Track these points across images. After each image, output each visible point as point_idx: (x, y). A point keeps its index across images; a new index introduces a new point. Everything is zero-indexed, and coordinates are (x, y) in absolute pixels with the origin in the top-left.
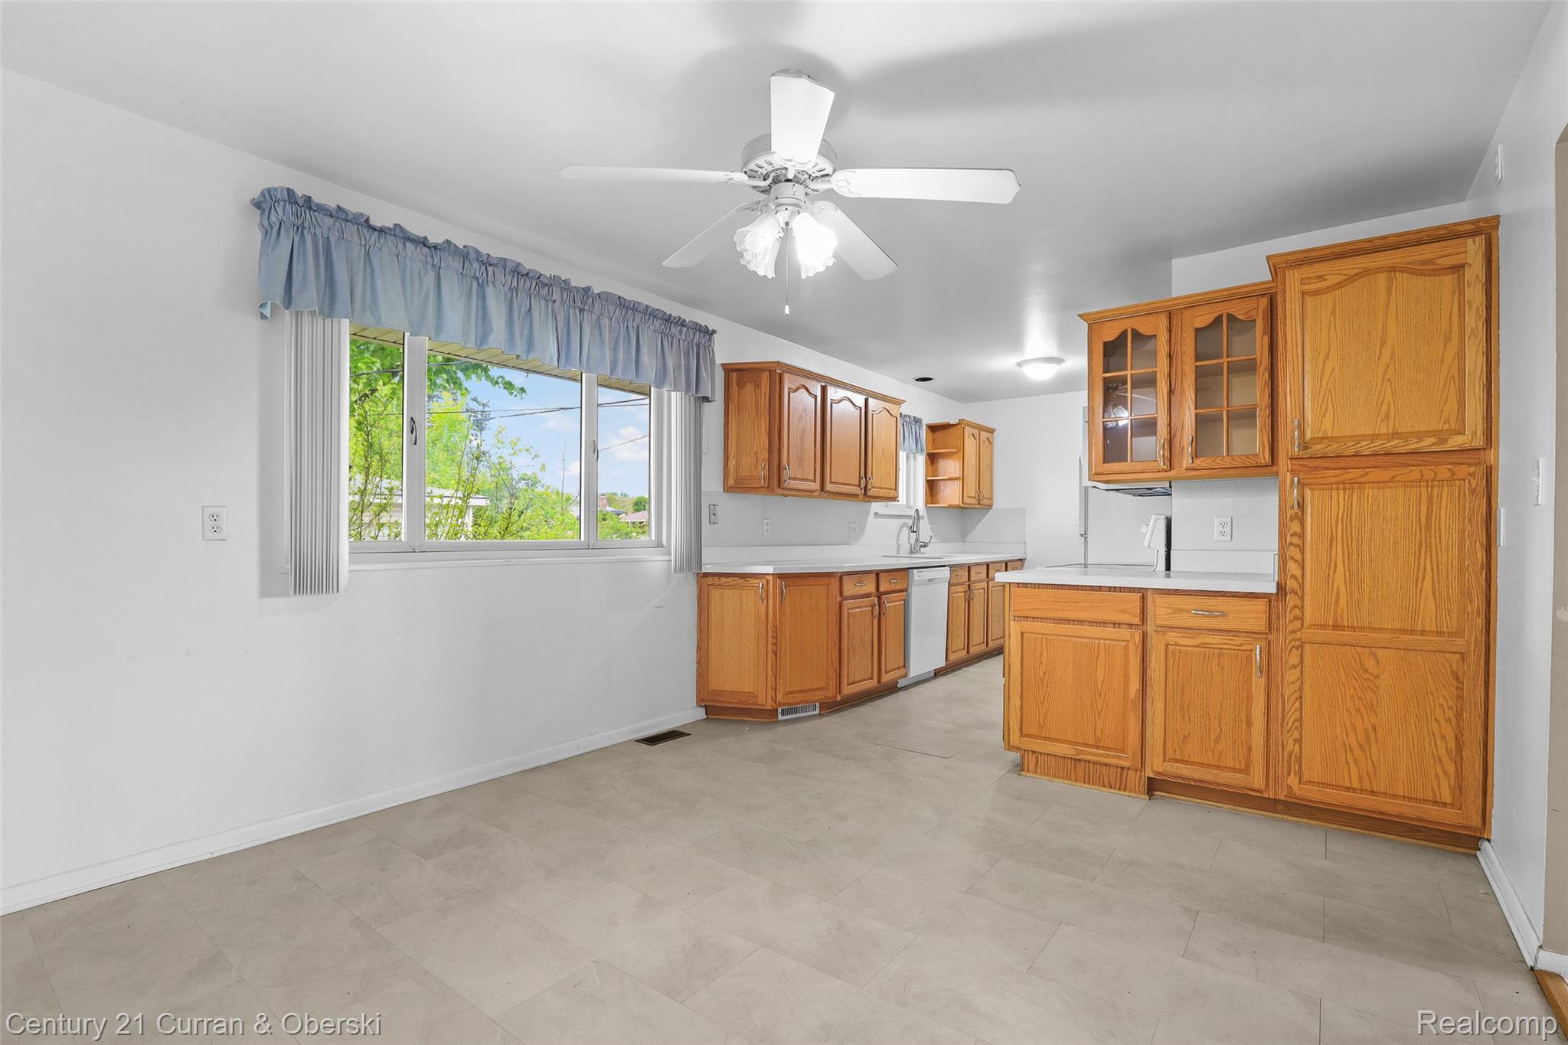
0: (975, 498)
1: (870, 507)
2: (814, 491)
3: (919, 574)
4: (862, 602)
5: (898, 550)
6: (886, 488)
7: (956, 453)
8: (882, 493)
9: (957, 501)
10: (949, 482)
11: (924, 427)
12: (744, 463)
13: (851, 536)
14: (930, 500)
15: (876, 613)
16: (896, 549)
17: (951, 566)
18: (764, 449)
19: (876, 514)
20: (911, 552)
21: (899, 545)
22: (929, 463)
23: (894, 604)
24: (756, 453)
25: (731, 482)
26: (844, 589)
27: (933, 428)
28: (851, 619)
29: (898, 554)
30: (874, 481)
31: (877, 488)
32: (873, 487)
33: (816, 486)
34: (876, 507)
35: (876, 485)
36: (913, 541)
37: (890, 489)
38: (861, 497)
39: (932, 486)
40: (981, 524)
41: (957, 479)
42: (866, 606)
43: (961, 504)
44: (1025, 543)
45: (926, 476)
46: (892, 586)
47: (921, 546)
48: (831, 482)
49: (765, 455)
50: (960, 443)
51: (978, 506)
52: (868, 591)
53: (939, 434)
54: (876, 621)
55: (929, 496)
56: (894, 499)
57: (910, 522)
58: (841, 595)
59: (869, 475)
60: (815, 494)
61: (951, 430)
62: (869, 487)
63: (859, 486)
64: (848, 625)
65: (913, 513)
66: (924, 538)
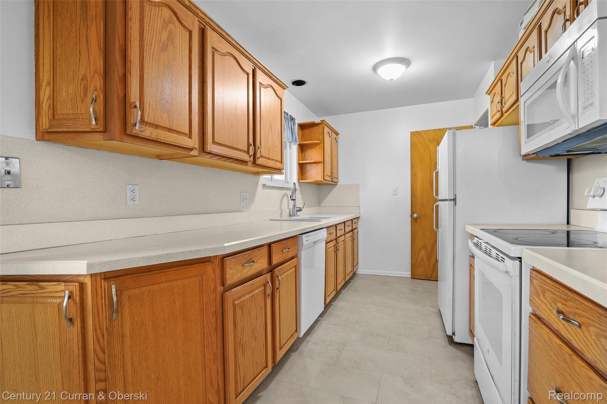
0: (330, 177)
1: (260, 178)
2: (191, 149)
3: (307, 238)
4: (253, 284)
5: (281, 214)
6: (273, 160)
7: (319, 144)
8: (270, 164)
9: (319, 178)
10: (314, 165)
11: (297, 126)
12: (64, 93)
13: (242, 203)
14: (301, 177)
15: (269, 292)
16: (279, 213)
17: (326, 228)
18: (96, 72)
19: (264, 185)
20: (290, 215)
21: (282, 210)
22: (300, 152)
23: (286, 274)
24: (84, 78)
25: (45, 123)
26: (228, 276)
27: (303, 127)
28: (238, 312)
29: (281, 217)
30: (263, 151)
31: (265, 158)
32: (262, 157)
33: (194, 142)
34: (265, 178)
35: (264, 155)
36: (291, 207)
37: (277, 161)
38: (250, 163)
39: (302, 167)
40: (331, 194)
41: (319, 163)
42: (257, 288)
43: (323, 180)
44: (359, 207)
45: (299, 160)
46: (284, 255)
47: (297, 211)
48: (214, 142)
49: (98, 82)
50: (321, 137)
51: (331, 183)
52: (259, 269)
53: (307, 131)
54: (269, 301)
55: (300, 175)
56: (279, 171)
57: (289, 193)
58: (223, 284)
59: (258, 143)
60: (192, 153)
61: (315, 129)
62: (258, 155)
63: (248, 152)
64: (234, 321)
65: (292, 186)
66: (299, 204)
